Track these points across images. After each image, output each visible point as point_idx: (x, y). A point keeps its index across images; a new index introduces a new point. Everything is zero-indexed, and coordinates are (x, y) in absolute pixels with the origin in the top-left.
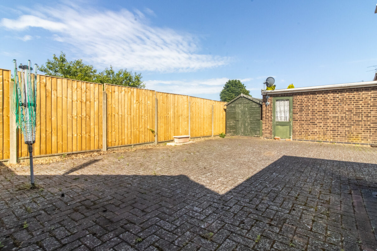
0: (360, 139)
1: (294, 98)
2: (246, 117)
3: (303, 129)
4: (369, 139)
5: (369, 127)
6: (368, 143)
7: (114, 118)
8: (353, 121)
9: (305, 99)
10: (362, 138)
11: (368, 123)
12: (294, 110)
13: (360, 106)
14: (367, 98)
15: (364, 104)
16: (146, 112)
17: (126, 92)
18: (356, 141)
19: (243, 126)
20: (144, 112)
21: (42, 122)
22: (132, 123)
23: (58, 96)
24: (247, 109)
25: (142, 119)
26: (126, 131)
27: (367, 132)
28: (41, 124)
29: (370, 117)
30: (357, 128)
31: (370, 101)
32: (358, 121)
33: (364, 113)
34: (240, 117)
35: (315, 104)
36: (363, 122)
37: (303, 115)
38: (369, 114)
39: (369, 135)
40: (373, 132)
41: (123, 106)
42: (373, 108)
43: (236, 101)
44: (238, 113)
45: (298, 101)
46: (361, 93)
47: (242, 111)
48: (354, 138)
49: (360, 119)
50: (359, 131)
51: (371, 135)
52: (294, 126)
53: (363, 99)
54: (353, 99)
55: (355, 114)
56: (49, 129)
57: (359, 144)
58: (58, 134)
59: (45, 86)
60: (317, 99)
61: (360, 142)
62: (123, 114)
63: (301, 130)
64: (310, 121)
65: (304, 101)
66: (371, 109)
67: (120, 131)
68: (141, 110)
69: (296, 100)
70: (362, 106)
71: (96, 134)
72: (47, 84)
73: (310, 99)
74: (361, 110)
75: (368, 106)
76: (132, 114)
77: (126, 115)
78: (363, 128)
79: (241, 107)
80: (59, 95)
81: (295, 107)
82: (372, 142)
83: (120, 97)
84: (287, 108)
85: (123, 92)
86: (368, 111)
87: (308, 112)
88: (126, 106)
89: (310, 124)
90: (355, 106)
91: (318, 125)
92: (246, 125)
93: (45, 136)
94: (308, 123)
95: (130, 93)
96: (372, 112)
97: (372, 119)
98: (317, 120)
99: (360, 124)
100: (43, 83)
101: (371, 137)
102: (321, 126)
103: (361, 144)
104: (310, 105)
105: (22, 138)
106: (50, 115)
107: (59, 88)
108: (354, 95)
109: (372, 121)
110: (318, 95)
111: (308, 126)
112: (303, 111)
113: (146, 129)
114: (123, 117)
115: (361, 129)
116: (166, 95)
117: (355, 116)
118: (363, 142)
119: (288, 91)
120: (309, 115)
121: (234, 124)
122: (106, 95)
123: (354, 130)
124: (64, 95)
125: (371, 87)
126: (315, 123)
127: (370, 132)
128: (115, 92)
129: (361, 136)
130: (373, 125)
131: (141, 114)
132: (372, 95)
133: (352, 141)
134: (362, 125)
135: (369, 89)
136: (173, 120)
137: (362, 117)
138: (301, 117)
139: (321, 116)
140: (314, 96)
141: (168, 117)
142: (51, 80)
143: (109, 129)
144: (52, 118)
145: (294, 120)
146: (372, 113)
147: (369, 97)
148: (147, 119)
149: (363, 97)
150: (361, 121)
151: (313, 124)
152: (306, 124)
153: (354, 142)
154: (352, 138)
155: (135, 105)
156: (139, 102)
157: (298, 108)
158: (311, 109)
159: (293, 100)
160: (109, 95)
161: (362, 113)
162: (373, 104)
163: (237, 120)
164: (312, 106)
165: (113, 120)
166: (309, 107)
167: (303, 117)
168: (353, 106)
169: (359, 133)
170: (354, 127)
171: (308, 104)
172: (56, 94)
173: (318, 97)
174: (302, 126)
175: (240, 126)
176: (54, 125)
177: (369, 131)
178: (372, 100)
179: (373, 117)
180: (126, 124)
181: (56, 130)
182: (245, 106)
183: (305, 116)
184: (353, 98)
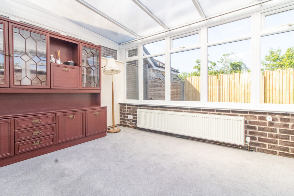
7: (272, 93)
17: (284, 73)
72: (230, 78)
95: (289, 74)
128: (273, 75)
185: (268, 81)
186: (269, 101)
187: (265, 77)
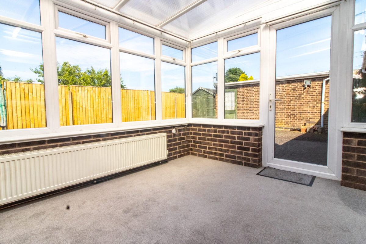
0: (284, 124)
1: (238, 90)
2: (204, 107)
3: (244, 116)
4: (289, 124)
5: (289, 114)
6: (289, 128)
7: (79, 111)
8: (279, 109)
9: (246, 90)
10: (285, 123)
11: (289, 111)
12: (238, 101)
13: (284, 96)
14: (288, 89)
15: (287, 95)
16: (107, 105)
17: (88, 90)
18: (281, 126)
19: (202, 114)
20: (105, 105)
21: (23, 114)
22: (95, 114)
23: (33, 96)
24: (204, 100)
25: (104, 110)
26: (89, 120)
27: (289, 118)
28: (22, 116)
29: (291, 105)
30: (282, 115)
31: (290, 92)
32: (282, 109)
33: (287, 102)
34: (200, 107)
35: (252, 95)
36: (286, 110)
37: (244, 104)
38: (290, 103)
39: (289, 121)
40: (292, 118)
41: (86, 101)
42: (292, 98)
43: (197, 93)
44: (198, 103)
45: (241, 93)
46: (285, 86)
47: (201, 102)
48: (280, 124)
49: (284, 108)
50: (283, 118)
51: (291, 120)
52: (238, 114)
53: (286, 91)
54: (279, 91)
55: (280, 103)
56: (28, 119)
57: (282, 128)
58: (35, 123)
59: (24, 90)
60: (254, 90)
61: (284, 126)
62: (87, 107)
63: (243, 117)
64: (249, 109)
65: (245, 93)
66: (291, 99)
67: (84, 120)
68: (102, 103)
69: (239, 91)
70: (285, 97)
71: (64, 122)
72: (25, 89)
73: (249, 91)
74: (284, 100)
75: (289, 97)
76: (95, 107)
77: (89, 108)
78: (285, 115)
79: (200, 98)
80: (35, 96)
81: (238, 97)
82: (292, 127)
83: (83, 95)
84: (233, 99)
85: (86, 91)
86: (289, 100)
87: (248, 102)
88: (89, 101)
89: (249, 112)
90: (280, 96)
91: (254, 113)
92: (204, 114)
93: (25, 124)
94: (247, 111)
95: (92, 91)
96: (292, 101)
97: (292, 107)
98: (254, 109)
99: (284, 111)
100: (22, 88)
101: (291, 122)
102: (256, 114)
103: (284, 128)
104: (249, 96)
105: (10, 125)
106: (28, 109)
107: (34, 91)
108: (280, 87)
109: (292, 109)
110: (255, 87)
111: (248, 114)
112: (244, 101)
113: (108, 119)
114: (87, 110)
115: (284, 116)
116: (126, 91)
117: (280, 105)
118: (285, 126)
119: (233, 84)
120: (248, 105)
121: (195, 113)
122: (71, 94)
123: (280, 117)
124: (38, 95)
125: (291, 80)
126: (252, 111)
127: (291, 118)
128: (79, 91)
129: (284, 121)
130: (293, 112)
131: (102, 107)
132: (292, 87)
133: (278, 126)
134: (285, 112)
135: (290, 82)
136: (134, 111)
137: (285, 106)
138: (243, 106)
139: (257, 105)
140: (252, 88)
141: (129, 108)
142: (27, 85)
143: (75, 118)
144: (30, 112)
145: (238, 109)
146: (292, 103)
147: (290, 89)
148: (108, 110)
149: (286, 89)
150: (284, 109)
151: (251, 112)
152: (246, 112)
153: (280, 127)
154: (278, 124)
155: (97, 100)
156: (101, 98)
157: (241, 99)
158: (250, 99)
159: (237, 92)
160: (74, 94)
161: (285, 102)
162: (293, 95)
163: (198, 109)
164: (251, 97)
165: (78, 112)
166: (249, 98)
167: (244, 106)
168: (279, 96)
169: (283, 119)
170: (279, 114)
171: (247, 95)
172: (32, 95)
173: (254, 89)
174: (243, 114)
175: (200, 114)
176: (32, 117)
177: (289, 117)
178: (292, 92)
179: (293, 105)
180: (89, 115)
181: (33, 119)
182: (203, 97)
183: (245, 106)
184: (279, 89)
185: (74, 97)
186: (77, 120)
187: (72, 93)
